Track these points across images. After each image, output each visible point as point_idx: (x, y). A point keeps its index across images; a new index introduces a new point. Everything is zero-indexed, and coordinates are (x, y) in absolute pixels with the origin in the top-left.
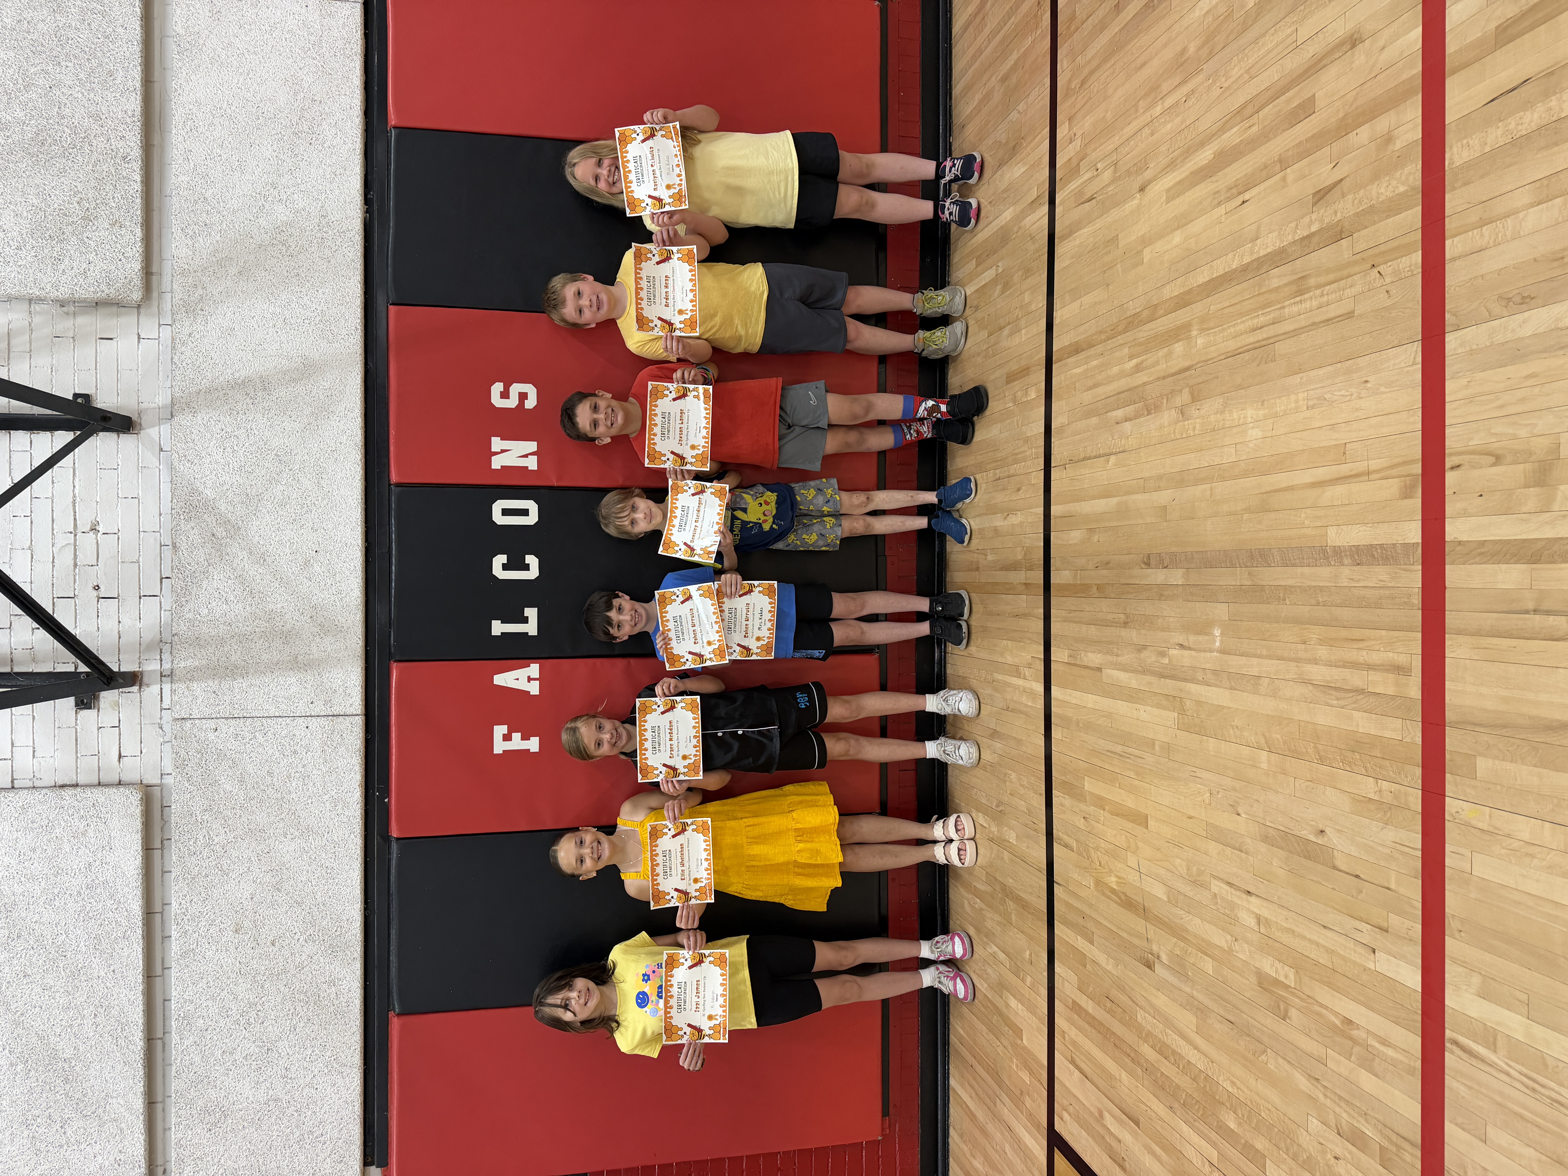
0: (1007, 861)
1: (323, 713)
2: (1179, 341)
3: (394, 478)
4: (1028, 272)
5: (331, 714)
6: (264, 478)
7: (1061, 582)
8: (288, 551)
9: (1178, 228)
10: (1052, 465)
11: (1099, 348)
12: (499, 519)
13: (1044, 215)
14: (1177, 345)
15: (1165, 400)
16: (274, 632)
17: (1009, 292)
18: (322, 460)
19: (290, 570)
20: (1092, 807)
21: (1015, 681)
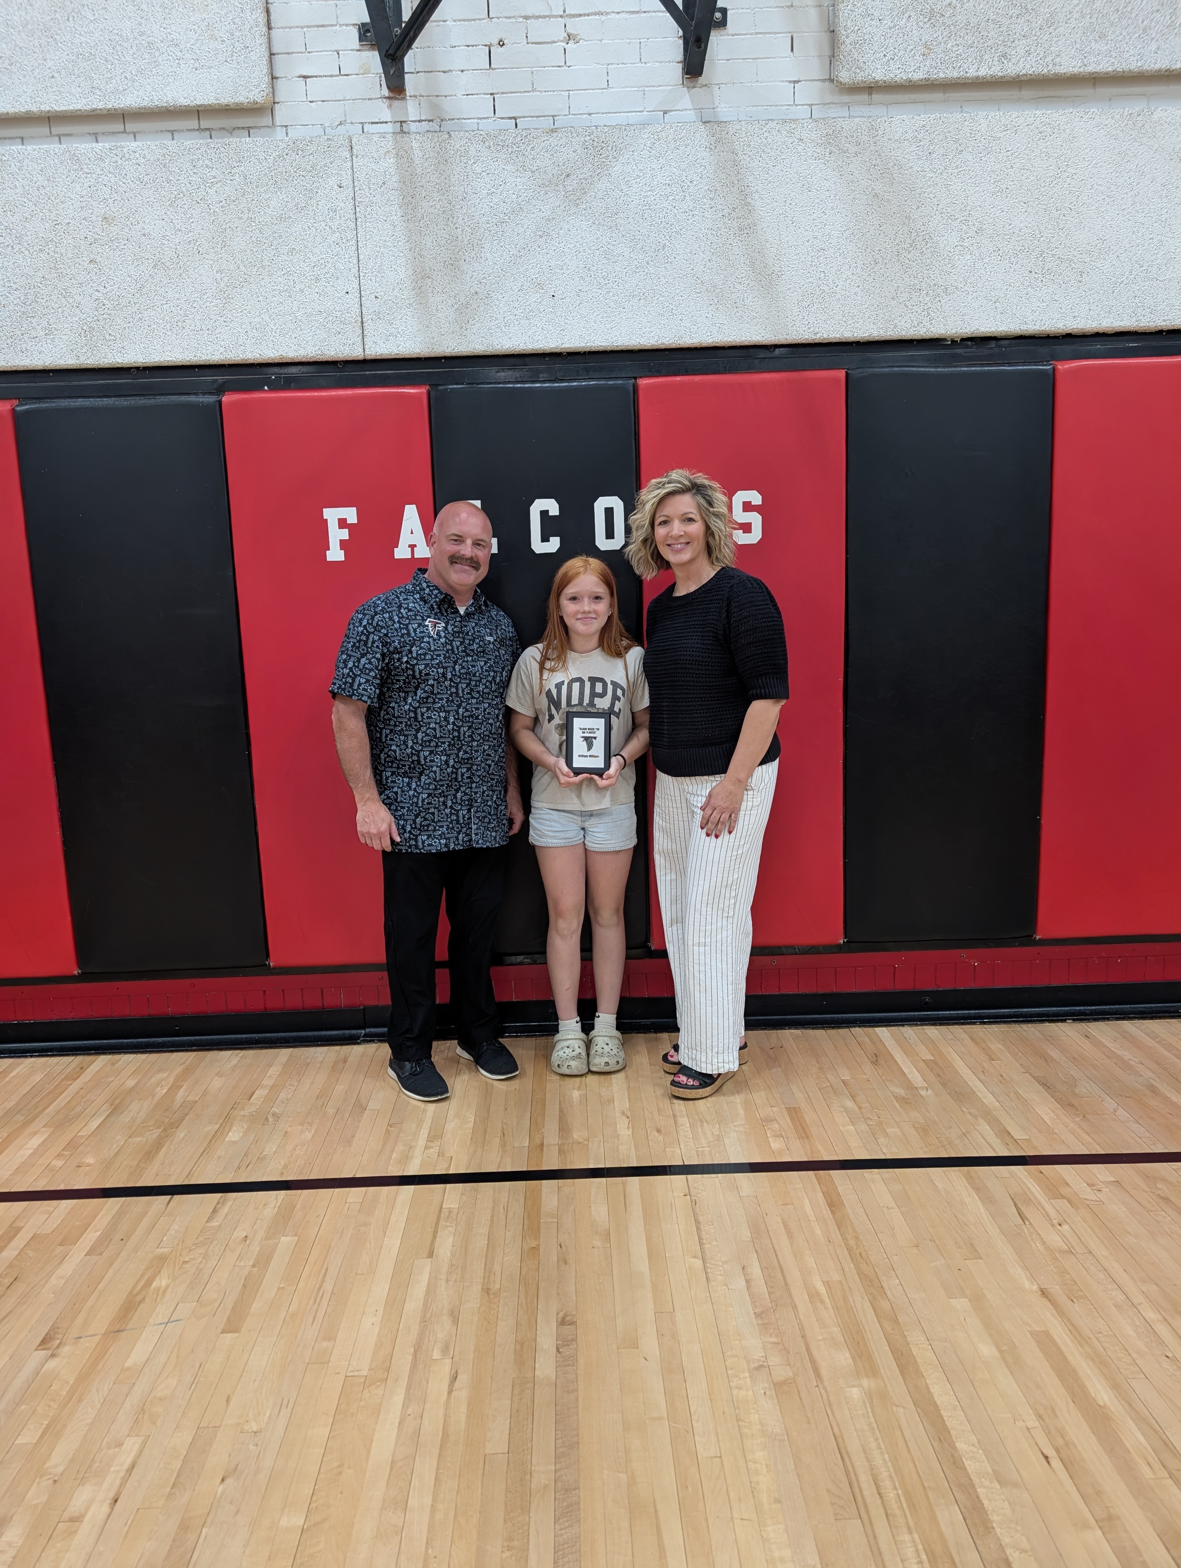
0: (206, 1129)
1: (364, 309)
2: (853, 1358)
3: (643, 382)
4: (924, 1130)
5: (364, 320)
6: (637, 232)
7: (543, 1195)
8: (553, 263)
9: (1001, 1351)
10: (689, 1176)
11: (837, 1237)
12: (601, 504)
13: (994, 1150)
14: (848, 1355)
15: (774, 1339)
16: (457, 250)
17: (897, 1106)
18: (661, 299)
19: (530, 267)
20: (258, 1249)
21: (423, 1134)
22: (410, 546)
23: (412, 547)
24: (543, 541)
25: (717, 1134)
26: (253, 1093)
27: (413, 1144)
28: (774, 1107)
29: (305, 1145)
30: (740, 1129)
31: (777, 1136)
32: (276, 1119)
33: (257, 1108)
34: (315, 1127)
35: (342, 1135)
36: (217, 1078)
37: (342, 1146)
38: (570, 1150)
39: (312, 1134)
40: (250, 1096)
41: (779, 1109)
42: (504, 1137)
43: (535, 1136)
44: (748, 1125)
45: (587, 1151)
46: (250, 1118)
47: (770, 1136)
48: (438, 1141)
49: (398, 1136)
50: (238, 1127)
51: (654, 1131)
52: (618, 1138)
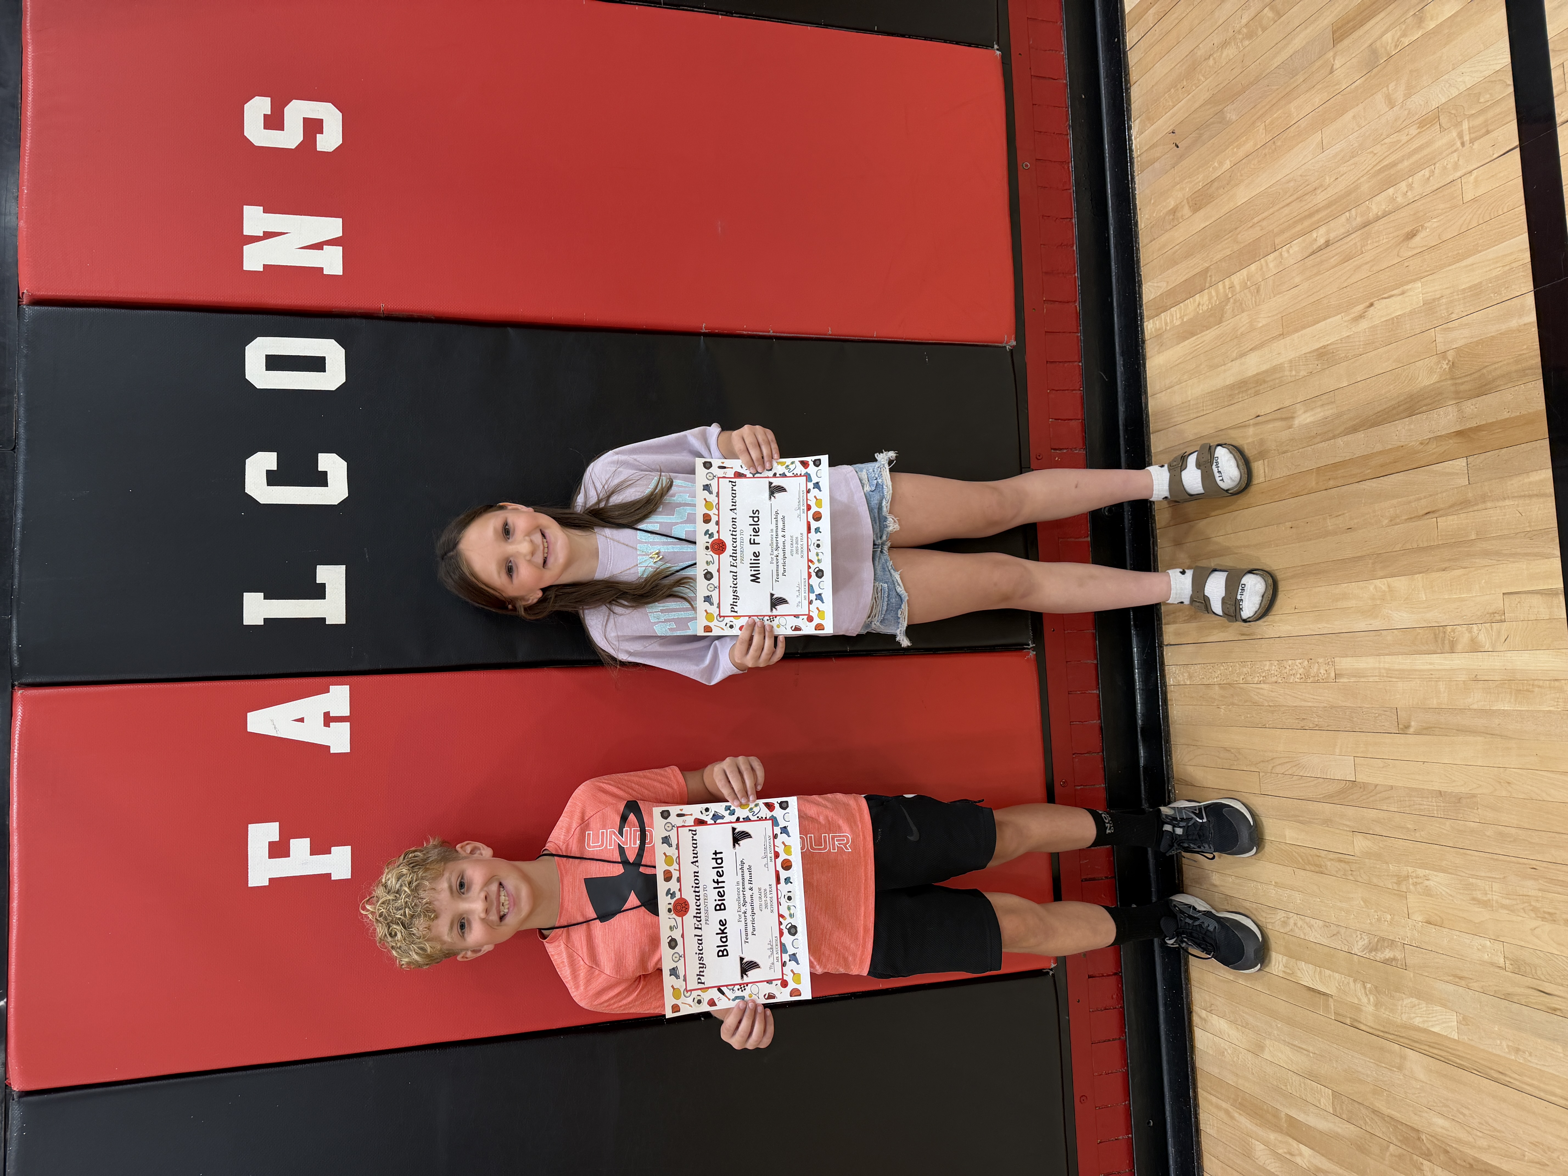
3: (27, 287)
12: (259, 376)
21: (1431, 664)
22: (327, 724)
23: (328, 719)
24: (325, 484)
25: (1419, 127)
26: (1309, 989)
27: (1463, 677)
28: (1334, 66)
29: (1472, 884)
30: (1399, 95)
31: (1421, 18)
32: (1386, 944)
33: (1355, 981)
34: (1410, 869)
35: (1436, 815)
36: (1266, 1055)
37: (1475, 811)
38: (1476, 375)
39: (1435, 873)
40: (1318, 995)
41: (1337, 58)
42: (1433, 512)
43: (1434, 454)
44: (1387, 86)
45: (1477, 343)
46: (1385, 992)
47: (1420, 34)
48: (1453, 631)
49: (1438, 710)
50: (1413, 1015)
51: (1410, 246)
52: (1434, 300)
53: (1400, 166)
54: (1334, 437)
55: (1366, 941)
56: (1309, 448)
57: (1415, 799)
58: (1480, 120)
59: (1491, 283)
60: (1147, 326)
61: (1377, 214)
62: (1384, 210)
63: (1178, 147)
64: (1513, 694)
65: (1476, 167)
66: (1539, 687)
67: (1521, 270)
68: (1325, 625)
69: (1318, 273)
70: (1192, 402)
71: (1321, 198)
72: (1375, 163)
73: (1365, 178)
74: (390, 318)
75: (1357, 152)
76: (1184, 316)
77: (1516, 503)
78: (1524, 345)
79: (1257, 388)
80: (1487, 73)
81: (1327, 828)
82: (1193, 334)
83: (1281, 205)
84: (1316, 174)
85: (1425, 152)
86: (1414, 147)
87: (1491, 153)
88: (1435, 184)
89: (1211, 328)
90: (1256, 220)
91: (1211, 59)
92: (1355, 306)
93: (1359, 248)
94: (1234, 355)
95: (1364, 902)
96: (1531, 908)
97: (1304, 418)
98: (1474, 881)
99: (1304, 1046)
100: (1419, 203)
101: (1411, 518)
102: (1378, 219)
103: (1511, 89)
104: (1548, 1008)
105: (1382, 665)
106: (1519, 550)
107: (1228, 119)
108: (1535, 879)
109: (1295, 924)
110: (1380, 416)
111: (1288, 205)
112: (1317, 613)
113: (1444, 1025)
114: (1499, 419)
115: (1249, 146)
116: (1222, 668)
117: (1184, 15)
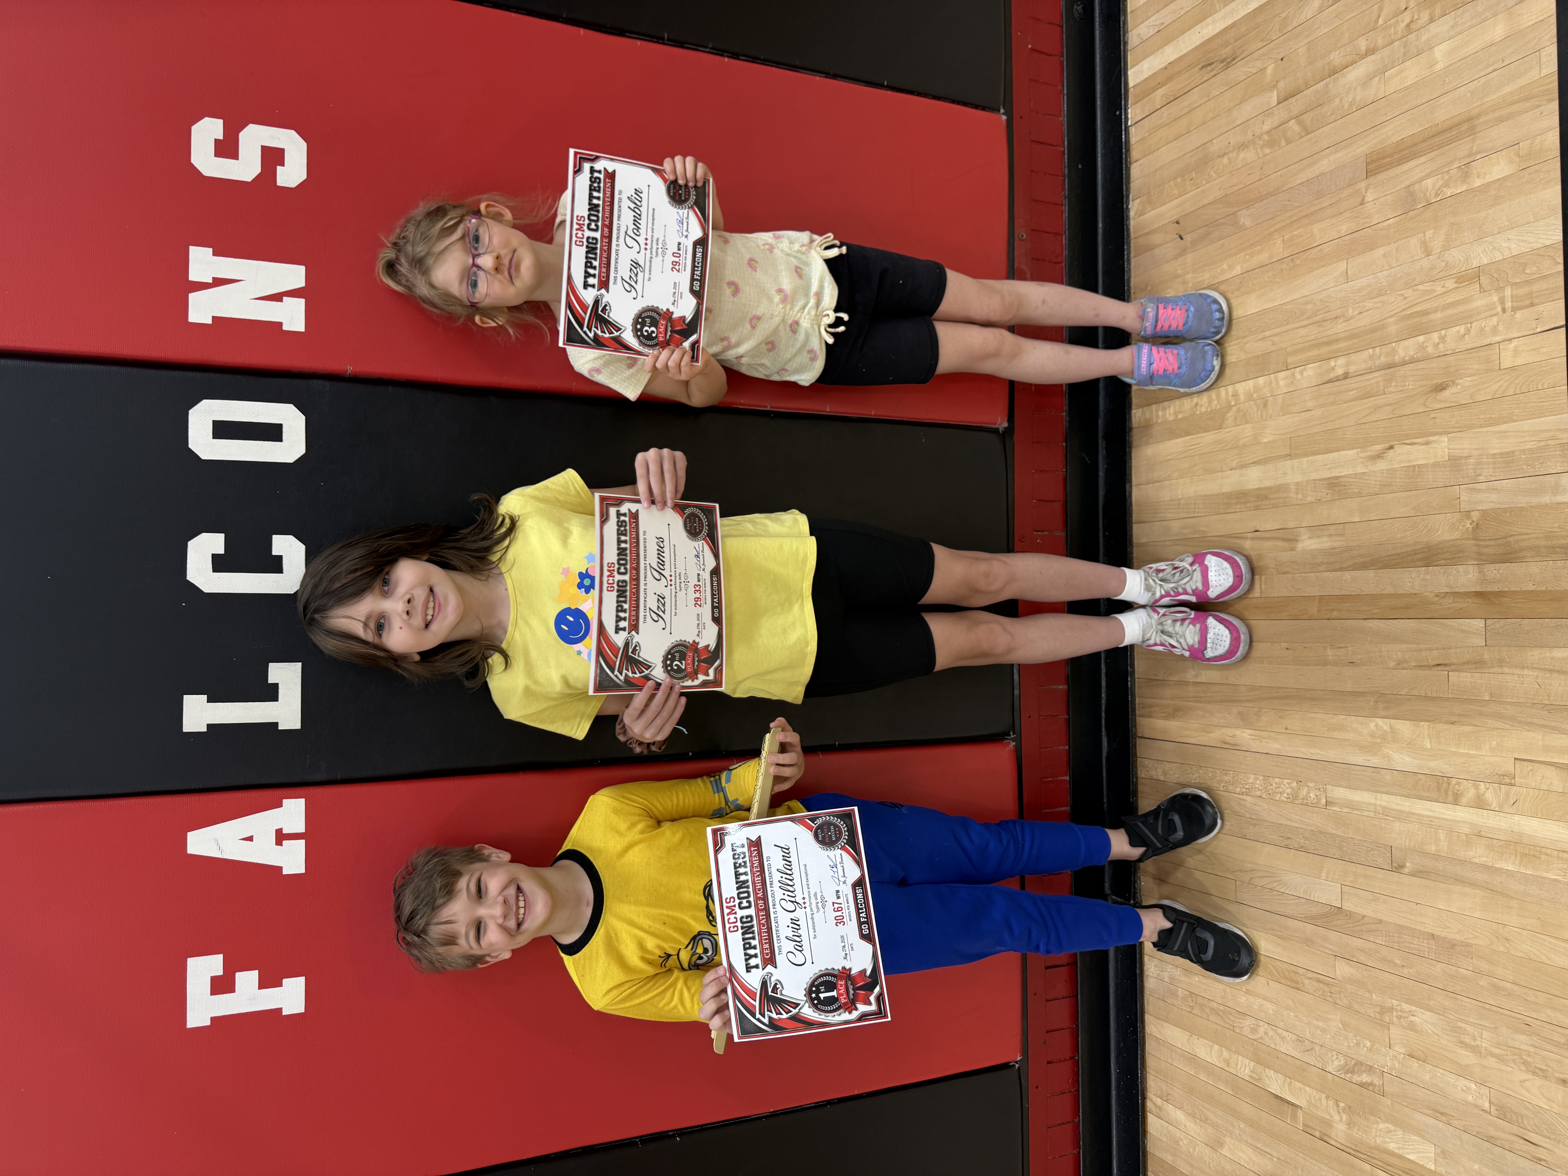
12: (205, 445)
21: (1431, 811)
22: (279, 842)
23: (281, 837)
24: (280, 571)
25: (1456, 282)
26: (1277, 1097)
27: (1465, 830)
28: (1366, 198)
29: (1460, 1028)
30: (1437, 244)
31: (1467, 173)
32: (1363, 1068)
33: (1327, 1098)
34: (1395, 1003)
35: (1427, 956)
36: (1225, 1151)
37: (1468, 959)
38: (1501, 541)
39: (1422, 1011)
40: (1286, 1105)
41: (1369, 191)
42: (1445, 665)
43: (1449, 609)
44: (1424, 233)
45: (1505, 510)
46: (1359, 1113)
47: (1464, 188)
48: (1458, 784)
49: (1436, 857)
50: (1388, 1140)
51: (1438, 398)
52: (1461, 458)
53: (1432, 316)
54: (1341, 569)
55: (1342, 1062)
56: (1312, 575)
57: (1405, 936)
58: (1525, 290)
59: (1524, 455)
60: (1135, 413)
61: (1403, 358)
62: (1412, 356)
63: (1182, 239)
64: (1518, 856)
65: (1517, 336)
66: (1546, 854)
67: (1558, 449)
68: (1319, 752)
69: (1333, 403)
70: (1182, 502)
71: (1340, 328)
72: (1405, 307)
73: (1393, 319)
74: (356, 380)
75: (1386, 291)
76: (1180, 412)
77: (1536, 674)
78: (1555, 523)
79: (1258, 503)
80: (1535, 246)
81: (1307, 948)
82: (1188, 434)
83: (1297, 325)
84: (1338, 302)
85: (1461, 308)
86: (1450, 300)
87: (1534, 326)
88: (1469, 342)
89: (1209, 431)
90: (1267, 333)
91: (1226, 158)
92: (1373, 445)
93: (1382, 388)
94: (1234, 464)
95: (1342, 1024)
96: (1521, 1061)
97: (1308, 544)
98: (1463, 1025)
99: (1267, 1150)
100: (1451, 358)
101: (1420, 666)
102: (1404, 363)
103: (1561, 268)
104: (1532, 1156)
105: (1378, 802)
106: (1535, 720)
107: (1241, 223)
108: (1527, 1035)
109: (1266, 1033)
110: (1393, 560)
111: (1304, 326)
112: (1310, 738)
113: (1421, 1155)
114: (1524, 589)
115: (1263, 257)
116: (1201, 771)
117: (1197, 105)
